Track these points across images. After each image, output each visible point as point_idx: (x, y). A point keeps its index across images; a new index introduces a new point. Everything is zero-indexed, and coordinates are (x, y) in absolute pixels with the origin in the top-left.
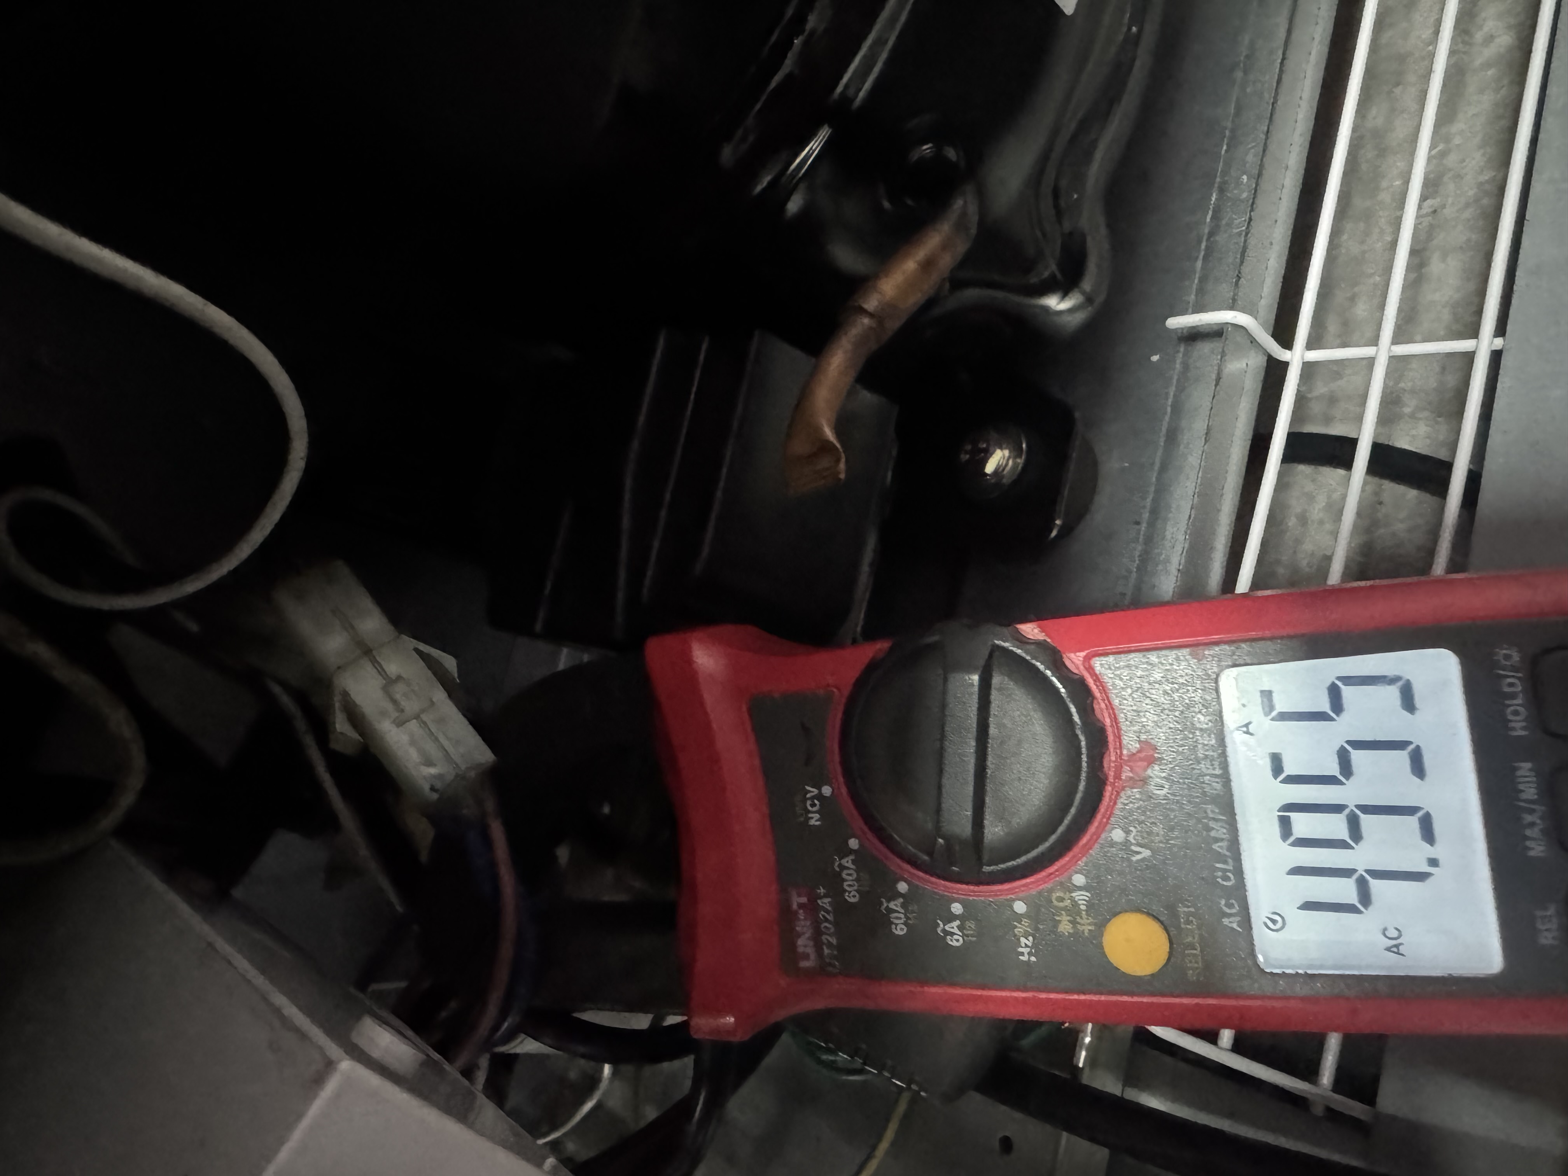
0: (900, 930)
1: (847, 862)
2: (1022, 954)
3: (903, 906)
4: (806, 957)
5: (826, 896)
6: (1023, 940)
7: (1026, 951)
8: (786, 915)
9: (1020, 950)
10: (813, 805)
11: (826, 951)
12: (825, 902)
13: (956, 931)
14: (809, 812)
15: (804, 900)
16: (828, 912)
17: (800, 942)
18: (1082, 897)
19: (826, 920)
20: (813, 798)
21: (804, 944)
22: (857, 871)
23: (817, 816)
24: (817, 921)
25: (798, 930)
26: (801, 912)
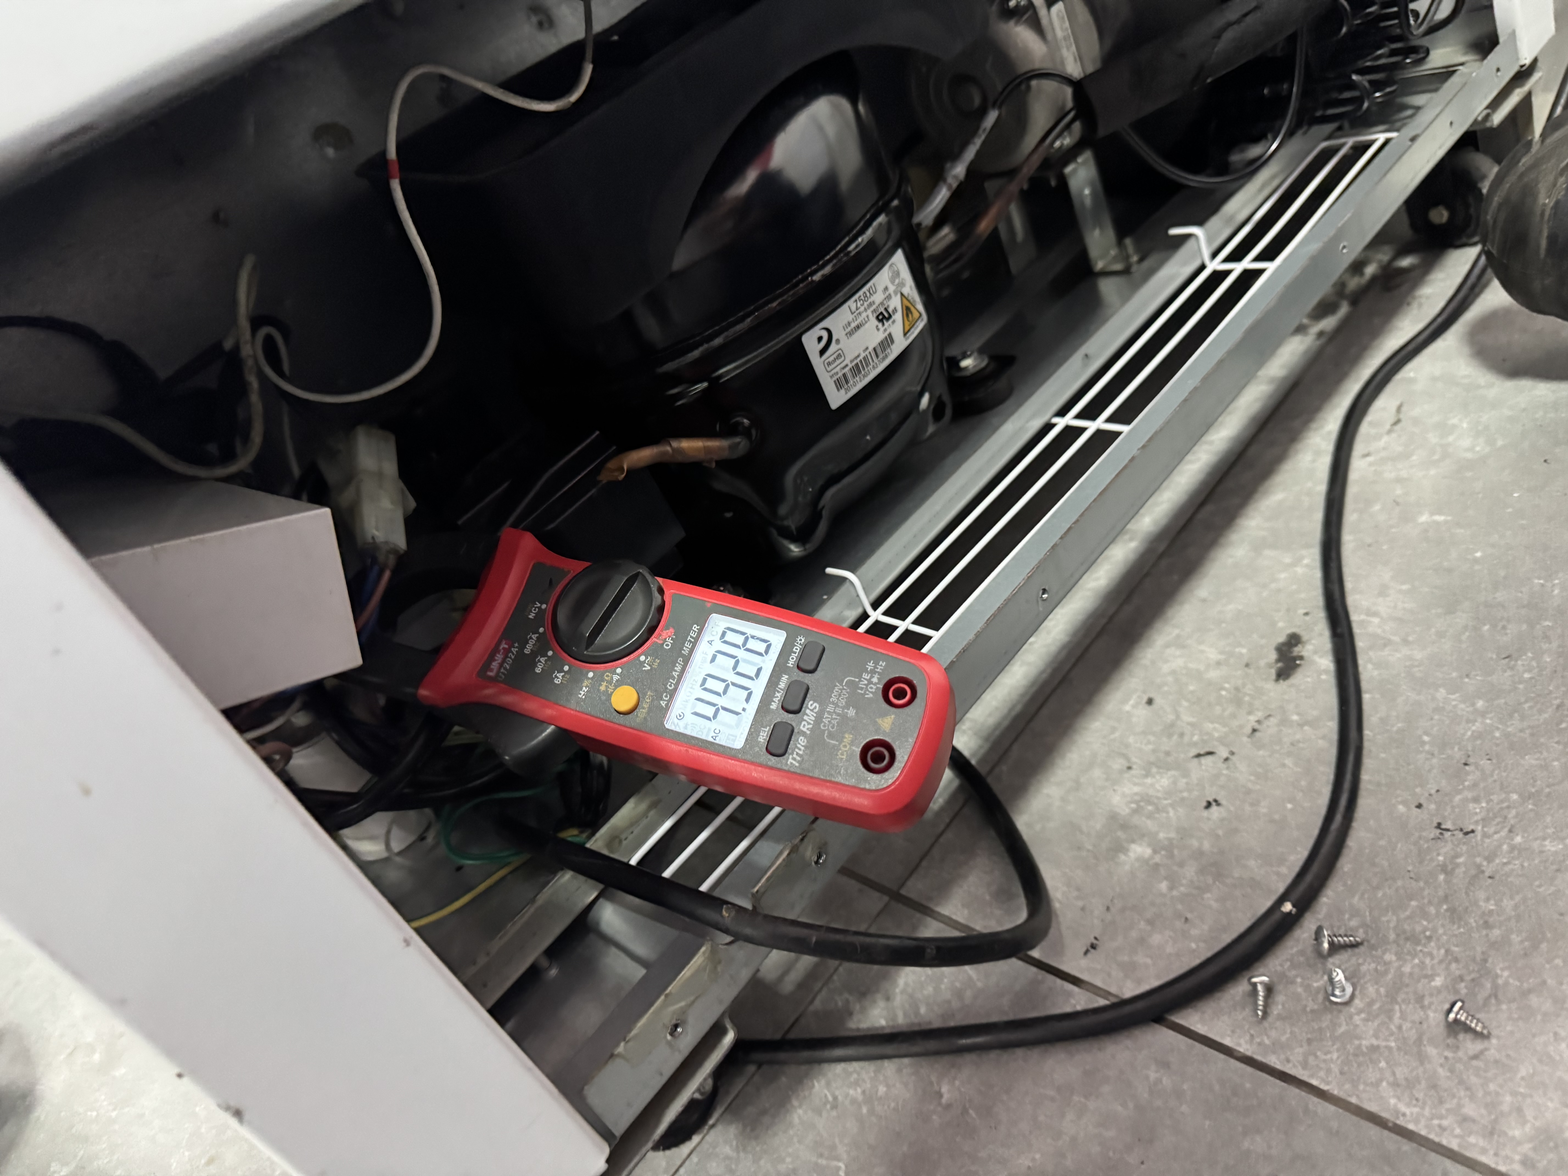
0: (538, 670)
1: (535, 636)
2: (581, 694)
3: (546, 661)
4: (491, 670)
5: (517, 647)
6: (584, 688)
7: (582, 693)
8: (496, 650)
9: (581, 692)
10: (535, 610)
11: (502, 670)
12: (514, 650)
13: (560, 677)
14: (532, 612)
15: (506, 646)
16: (513, 654)
17: (494, 664)
18: (616, 677)
19: (511, 658)
20: (536, 607)
21: (495, 665)
22: (536, 641)
23: (534, 615)
24: (506, 657)
25: (496, 658)
26: (502, 651)
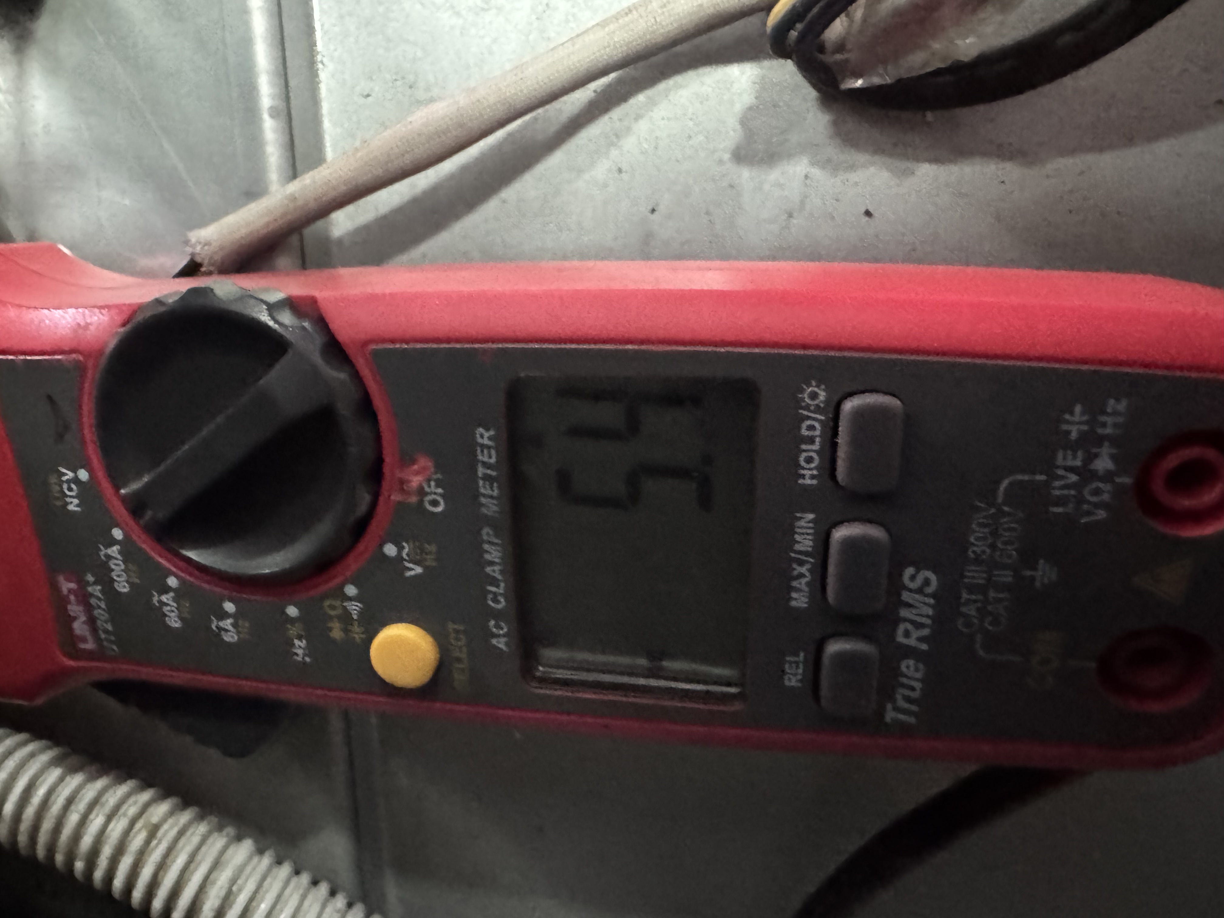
0: (174, 623)
1: (114, 551)
2: (297, 654)
3: (175, 599)
4: (84, 640)
5: (95, 583)
6: (297, 642)
7: (300, 652)
8: (57, 599)
9: (295, 650)
10: (70, 489)
11: (103, 636)
12: (95, 590)
13: (230, 628)
14: (67, 496)
15: (72, 585)
16: (99, 599)
17: (76, 625)
18: (354, 608)
19: (100, 607)
20: (68, 482)
21: (79, 627)
22: (124, 562)
23: (76, 501)
24: (89, 608)
25: (72, 614)
26: (72, 598)
